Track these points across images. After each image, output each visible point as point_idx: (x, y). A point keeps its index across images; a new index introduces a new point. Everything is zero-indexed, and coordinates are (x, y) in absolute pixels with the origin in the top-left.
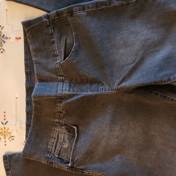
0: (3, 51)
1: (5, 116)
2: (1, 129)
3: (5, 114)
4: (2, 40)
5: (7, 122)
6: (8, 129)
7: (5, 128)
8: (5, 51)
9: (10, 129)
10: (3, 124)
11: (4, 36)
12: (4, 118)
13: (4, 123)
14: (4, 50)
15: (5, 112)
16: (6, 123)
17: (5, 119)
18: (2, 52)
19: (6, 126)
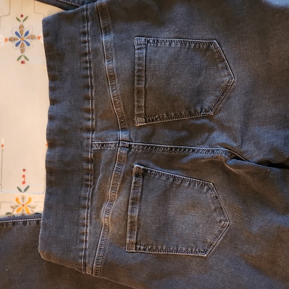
0: (26, 61)
1: (24, 176)
2: (17, 200)
3: (24, 173)
4: (24, 41)
5: (28, 187)
6: (30, 200)
7: (23, 198)
8: (28, 60)
9: (33, 200)
10: (20, 190)
11: (27, 33)
12: (23, 180)
13: (23, 190)
14: (26, 58)
15: (24, 170)
16: (26, 190)
17: (24, 183)
18: (23, 62)
19: (25, 194)
